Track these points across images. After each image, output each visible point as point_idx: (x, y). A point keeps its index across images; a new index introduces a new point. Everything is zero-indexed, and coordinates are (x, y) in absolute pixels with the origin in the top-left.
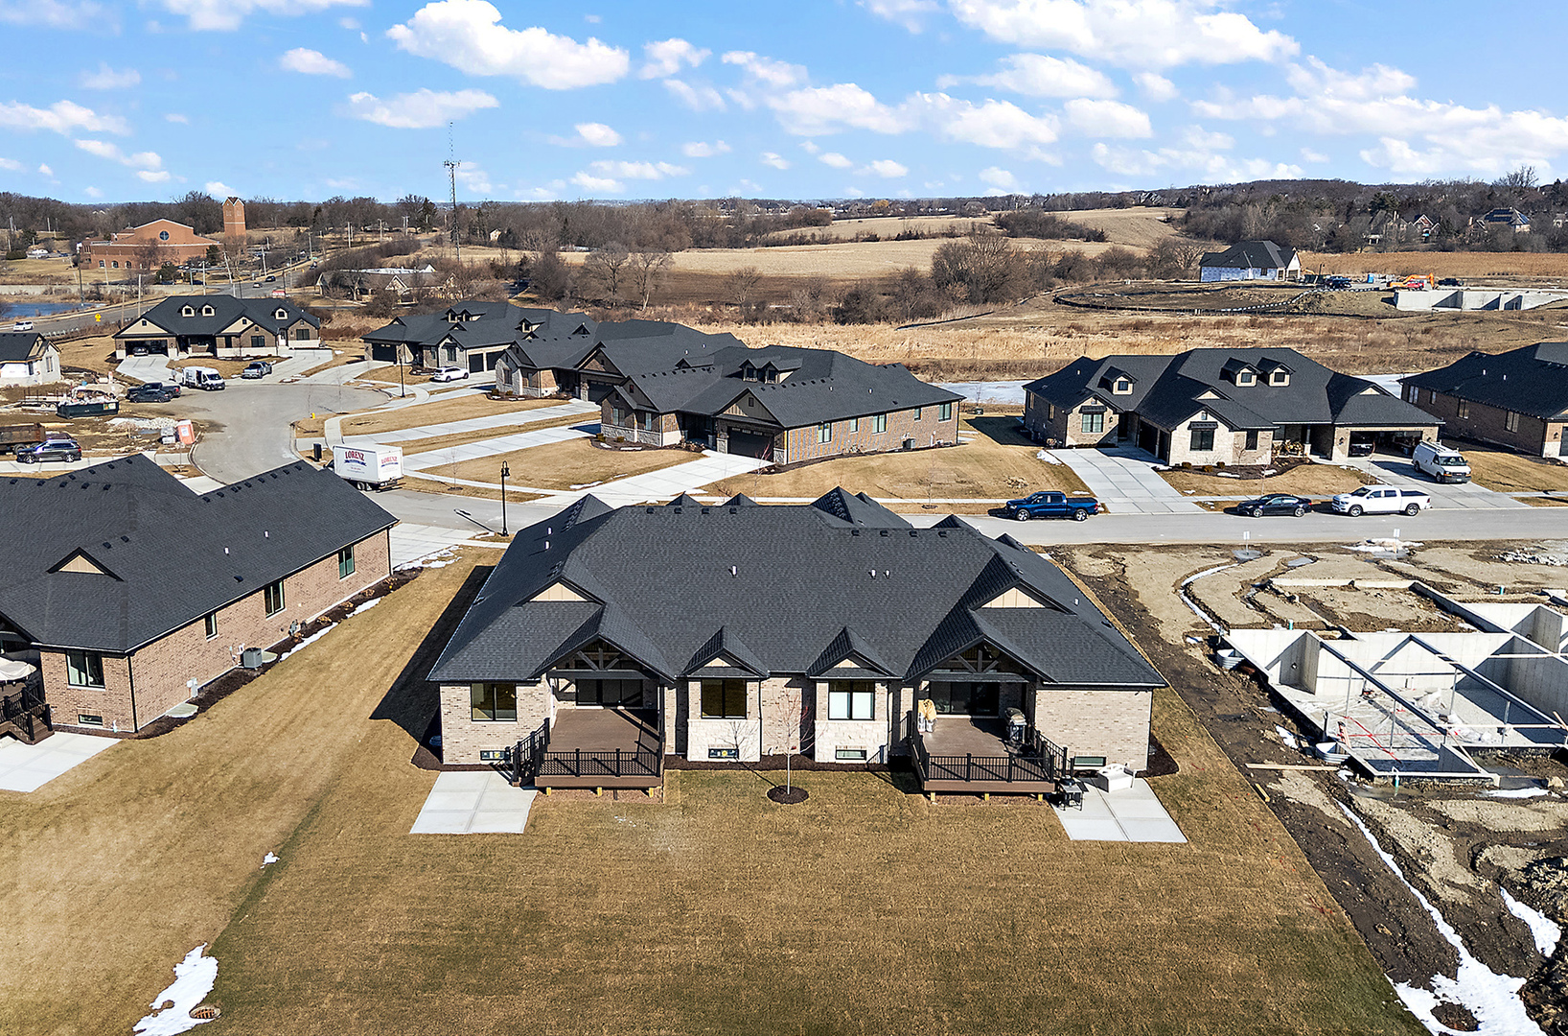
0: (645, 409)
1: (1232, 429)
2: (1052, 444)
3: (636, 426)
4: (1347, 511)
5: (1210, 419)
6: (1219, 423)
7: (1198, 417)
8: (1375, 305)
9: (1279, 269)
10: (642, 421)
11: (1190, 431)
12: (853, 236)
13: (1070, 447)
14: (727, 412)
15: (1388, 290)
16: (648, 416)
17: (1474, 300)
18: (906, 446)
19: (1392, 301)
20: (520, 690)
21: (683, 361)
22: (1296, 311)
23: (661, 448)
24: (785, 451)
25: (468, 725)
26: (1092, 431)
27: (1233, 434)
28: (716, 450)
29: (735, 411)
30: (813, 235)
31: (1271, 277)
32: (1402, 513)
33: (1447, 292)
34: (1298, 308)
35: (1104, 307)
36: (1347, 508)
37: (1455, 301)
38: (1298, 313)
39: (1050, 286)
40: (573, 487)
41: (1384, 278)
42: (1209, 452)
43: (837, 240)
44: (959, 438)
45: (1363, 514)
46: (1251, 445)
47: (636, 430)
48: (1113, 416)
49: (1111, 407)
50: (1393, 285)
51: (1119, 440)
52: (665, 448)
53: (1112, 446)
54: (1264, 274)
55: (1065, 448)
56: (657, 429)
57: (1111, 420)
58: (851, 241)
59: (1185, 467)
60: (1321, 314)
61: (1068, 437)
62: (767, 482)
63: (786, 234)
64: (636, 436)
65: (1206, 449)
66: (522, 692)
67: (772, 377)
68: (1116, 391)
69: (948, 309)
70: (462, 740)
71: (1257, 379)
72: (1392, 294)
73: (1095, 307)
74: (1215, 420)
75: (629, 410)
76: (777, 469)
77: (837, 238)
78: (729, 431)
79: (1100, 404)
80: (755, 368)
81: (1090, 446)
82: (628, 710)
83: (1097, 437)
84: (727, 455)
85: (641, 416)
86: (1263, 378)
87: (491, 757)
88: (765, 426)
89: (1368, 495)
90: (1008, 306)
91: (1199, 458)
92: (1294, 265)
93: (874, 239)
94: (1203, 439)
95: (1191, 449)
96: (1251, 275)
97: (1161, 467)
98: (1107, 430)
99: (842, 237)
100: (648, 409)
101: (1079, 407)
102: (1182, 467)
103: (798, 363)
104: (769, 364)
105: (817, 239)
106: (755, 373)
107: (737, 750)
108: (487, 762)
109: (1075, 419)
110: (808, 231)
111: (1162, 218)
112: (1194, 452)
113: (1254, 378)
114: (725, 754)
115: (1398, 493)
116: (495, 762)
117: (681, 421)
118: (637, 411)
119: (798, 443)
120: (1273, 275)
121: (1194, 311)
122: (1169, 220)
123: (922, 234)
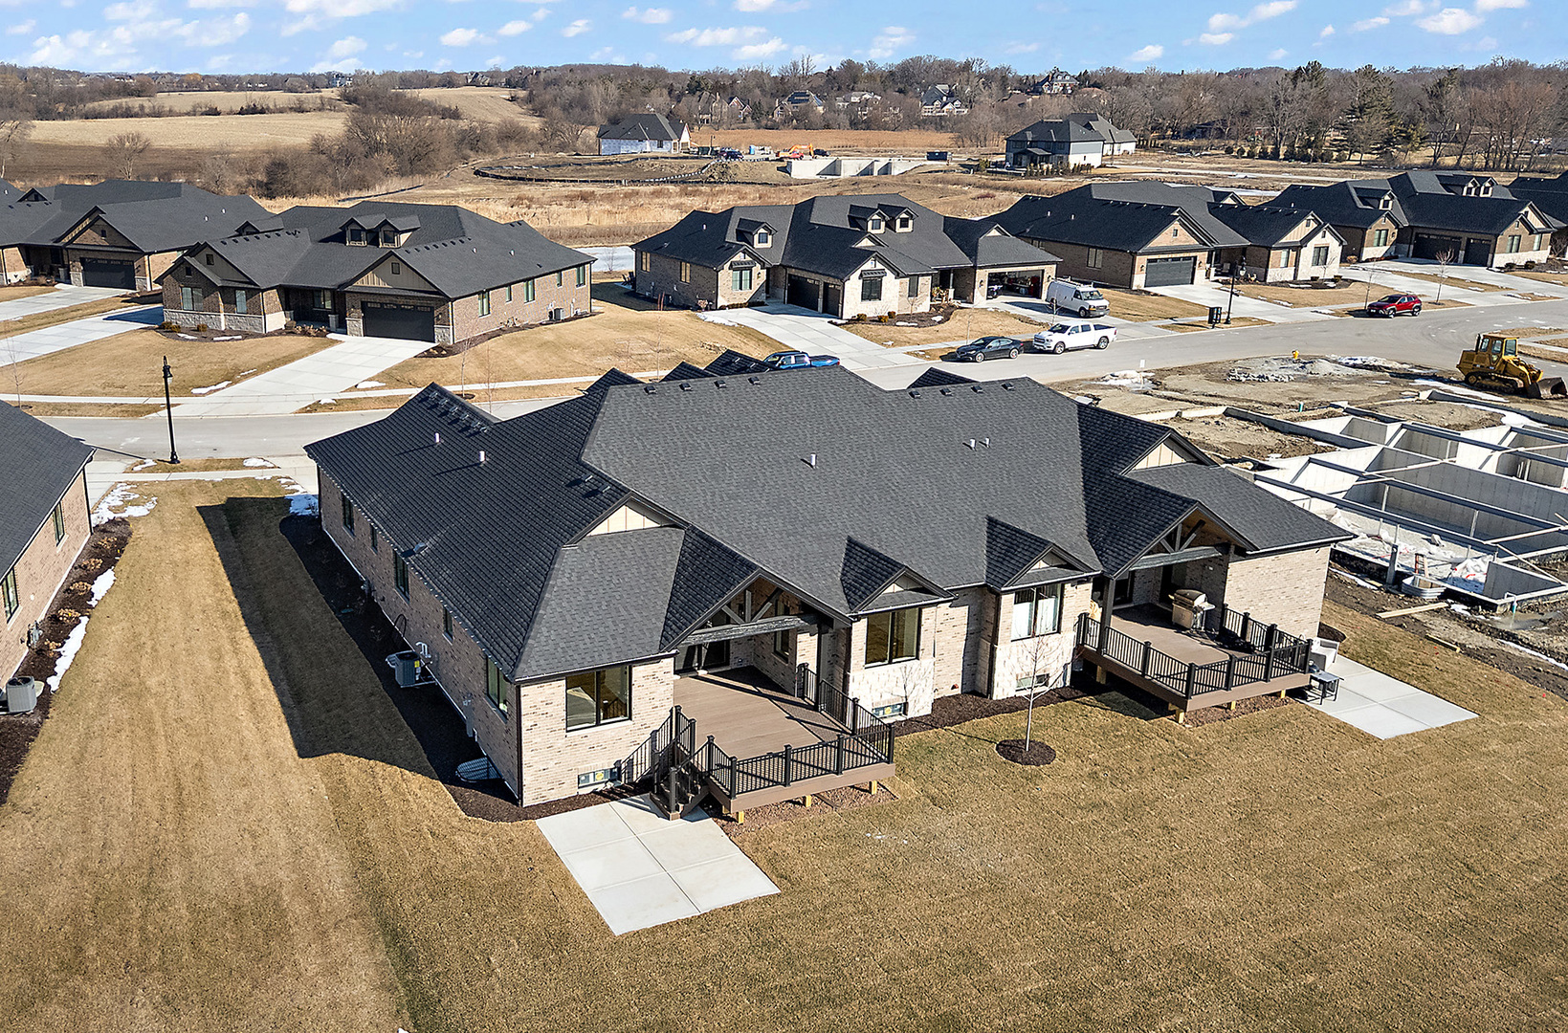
0: (237, 285)
1: (898, 276)
2: (703, 306)
3: (222, 308)
4: (1052, 349)
5: (879, 266)
6: (886, 270)
7: (868, 265)
8: (771, 172)
9: (674, 141)
10: (230, 302)
11: (861, 281)
12: (189, 109)
13: (723, 308)
14: (359, 283)
15: (777, 160)
16: (240, 296)
17: (850, 167)
18: (554, 317)
19: (786, 170)
20: (638, 672)
21: (247, 224)
22: (712, 180)
23: (263, 336)
24: (451, 327)
25: (560, 739)
26: (741, 289)
27: (899, 280)
28: (346, 334)
29: (371, 281)
30: (142, 107)
31: (668, 149)
32: (1097, 347)
33: (823, 163)
34: (713, 177)
35: (531, 180)
36: (1053, 345)
37: (833, 169)
38: (715, 182)
39: (465, 159)
40: (195, 391)
41: (763, 149)
42: (878, 301)
43: (171, 113)
44: (593, 308)
45: (1066, 350)
46: (913, 292)
47: (222, 314)
48: (761, 271)
49: (760, 262)
50: (781, 155)
51: (767, 298)
52: (271, 334)
53: (762, 304)
54: (660, 146)
55: (716, 309)
56: (258, 311)
57: (759, 276)
58: (188, 114)
59: (860, 319)
60: (735, 183)
61: (719, 297)
62: (451, 367)
63: (108, 104)
64: (223, 321)
65: (875, 298)
66: (641, 675)
67: (388, 240)
68: (757, 245)
69: (381, 181)
70: (552, 764)
71: (886, 226)
72: (784, 164)
73: (520, 179)
74: (883, 267)
75: (209, 287)
76: (443, 351)
77: (170, 111)
78: (364, 307)
79: (748, 258)
80: (363, 229)
81: (741, 306)
82: (714, 674)
83: (746, 295)
84: (363, 338)
85: (228, 295)
86: (890, 226)
87: (591, 782)
88: (419, 298)
89: (1068, 331)
90: (435, 178)
91: (871, 309)
92: (685, 137)
93: (215, 112)
94: (872, 290)
95: (862, 299)
96: (648, 147)
97: (839, 322)
98: (755, 287)
99: (177, 109)
100: (241, 285)
101: (729, 263)
102: (858, 320)
103: (414, 222)
104: (385, 223)
105: (147, 111)
106: (363, 235)
107: (906, 704)
108: (588, 790)
109: (726, 277)
110: (135, 102)
111: (508, 97)
112: (867, 302)
113: (883, 224)
114: (888, 711)
115: (1092, 328)
116: (600, 787)
117: (283, 299)
118: (222, 289)
119: (465, 317)
120: (669, 147)
121: (621, 182)
122: (513, 99)
123: (268, 108)
